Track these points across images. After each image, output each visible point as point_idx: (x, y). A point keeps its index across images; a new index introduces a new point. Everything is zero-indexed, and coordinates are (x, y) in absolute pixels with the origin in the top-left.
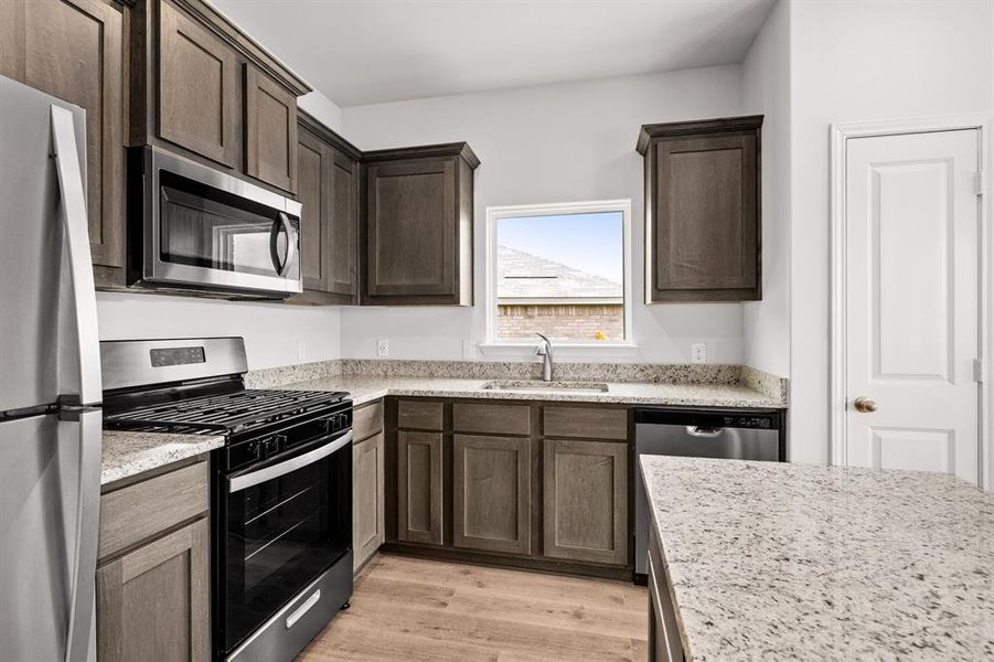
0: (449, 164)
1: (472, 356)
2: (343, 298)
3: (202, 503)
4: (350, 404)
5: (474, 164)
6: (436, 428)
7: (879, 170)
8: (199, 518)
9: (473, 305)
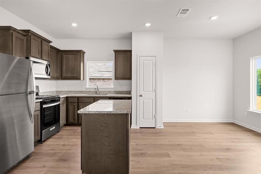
0: (79, 54)
1: (84, 90)
2: (57, 78)
3: (39, 109)
4: (60, 97)
5: (84, 53)
6: (75, 102)
7: (144, 61)
8: (39, 110)
9: (84, 80)
